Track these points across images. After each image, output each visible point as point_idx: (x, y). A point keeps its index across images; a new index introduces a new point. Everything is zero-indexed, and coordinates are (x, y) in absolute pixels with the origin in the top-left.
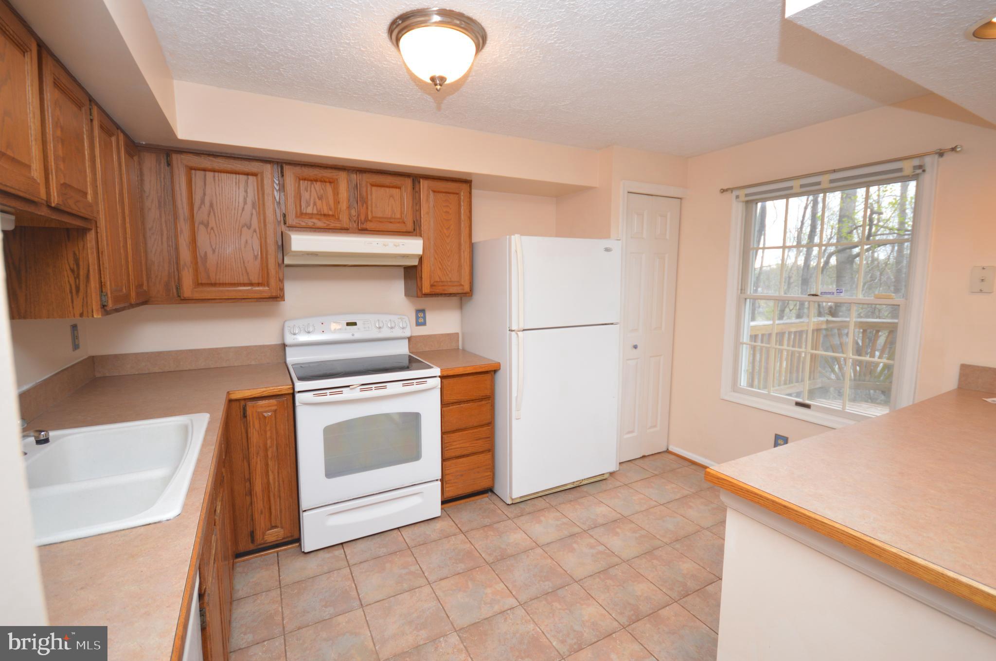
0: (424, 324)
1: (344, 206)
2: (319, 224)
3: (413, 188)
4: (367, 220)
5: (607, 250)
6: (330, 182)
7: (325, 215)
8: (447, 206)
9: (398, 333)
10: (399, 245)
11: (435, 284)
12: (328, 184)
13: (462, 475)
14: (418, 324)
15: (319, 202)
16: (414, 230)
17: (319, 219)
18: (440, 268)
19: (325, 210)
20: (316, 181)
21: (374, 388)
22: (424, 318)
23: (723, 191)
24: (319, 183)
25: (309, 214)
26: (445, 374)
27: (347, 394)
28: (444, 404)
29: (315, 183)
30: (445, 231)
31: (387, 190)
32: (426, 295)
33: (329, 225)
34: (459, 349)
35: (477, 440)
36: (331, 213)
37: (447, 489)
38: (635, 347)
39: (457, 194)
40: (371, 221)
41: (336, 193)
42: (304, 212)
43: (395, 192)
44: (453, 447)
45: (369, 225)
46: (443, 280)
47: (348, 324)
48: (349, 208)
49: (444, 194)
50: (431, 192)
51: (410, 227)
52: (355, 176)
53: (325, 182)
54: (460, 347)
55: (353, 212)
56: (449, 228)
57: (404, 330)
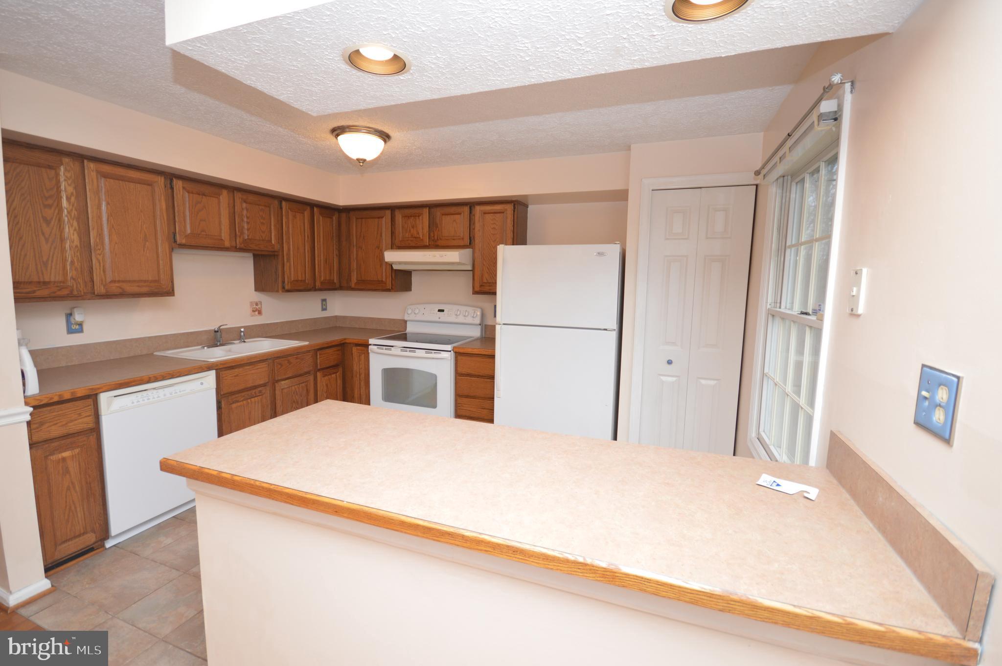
1: (425, 230)
2: (412, 244)
3: (470, 213)
4: (439, 239)
5: (600, 254)
6: (418, 216)
7: (414, 238)
8: (495, 223)
9: (469, 320)
10: (443, 256)
11: (484, 284)
12: (417, 218)
15: (412, 230)
16: (467, 244)
17: (411, 241)
18: (487, 272)
19: (415, 235)
21: (408, 351)
23: (757, 173)
25: (407, 238)
26: (460, 351)
27: (394, 351)
29: (411, 217)
30: (492, 243)
31: (452, 216)
32: (478, 293)
33: (417, 244)
35: (482, 408)
36: (418, 236)
38: (670, 362)
39: (503, 213)
40: (441, 239)
41: (422, 223)
42: (405, 236)
43: (456, 217)
44: (462, 408)
45: (440, 243)
46: (489, 282)
47: (439, 311)
48: (429, 231)
49: (492, 215)
50: (483, 214)
51: (465, 241)
52: (433, 209)
53: (415, 216)
55: (431, 234)
56: (495, 240)
57: (474, 319)
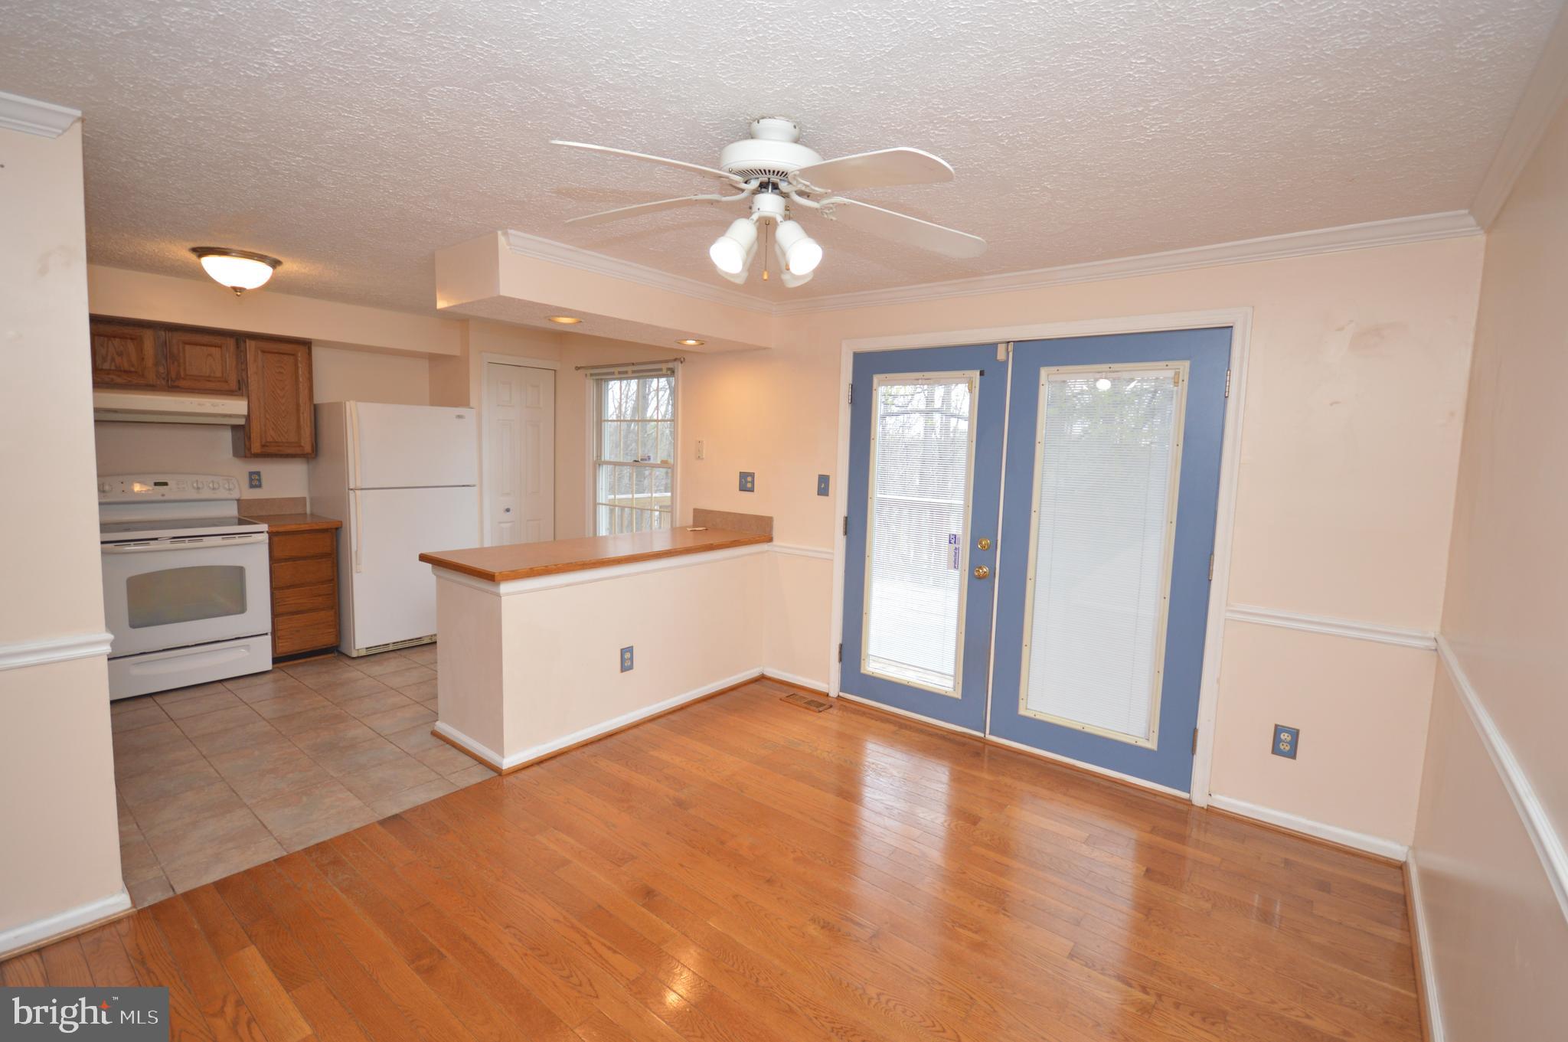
0: (260, 486)
1: (149, 362)
2: (119, 380)
3: (238, 348)
4: (178, 377)
5: (460, 417)
6: (132, 339)
7: (125, 371)
8: (281, 367)
9: (222, 494)
10: (218, 405)
11: (268, 444)
12: (129, 341)
13: (298, 631)
14: (252, 486)
15: (118, 359)
16: (239, 389)
17: (119, 376)
18: (273, 429)
19: (126, 366)
20: (115, 337)
21: (183, 541)
22: (259, 480)
23: (577, 368)
24: (117, 340)
25: (106, 370)
26: (275, 529)
27: (153, 546)
28: (273, 559)
29: (112, 339)
30: (279, 392)
31: (205, 348)
32: (257, 456)
33: (130, 381)
34: (306, 514)
36: (133, 369)
37: (280, 645)
38: (508, 510)
39: (293, 355)
40: (184, 379)
41: (140, 349)
42: (100, 367)
43: (214, 351)
44: (285, 603)
45: (182, 383)
46: (277, 440)
47: (157, 484)
48: (156, 364)
49: (276, 355)
50: (259, 352)
51: (234, 385)
52: (163, 333)
53: (126, 338)
54: (308, 511)
55: (161, 370)
56: (283, 388)
57: (231, 492)
